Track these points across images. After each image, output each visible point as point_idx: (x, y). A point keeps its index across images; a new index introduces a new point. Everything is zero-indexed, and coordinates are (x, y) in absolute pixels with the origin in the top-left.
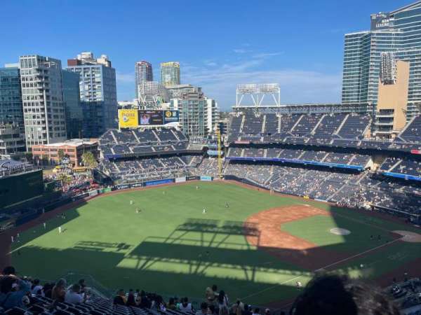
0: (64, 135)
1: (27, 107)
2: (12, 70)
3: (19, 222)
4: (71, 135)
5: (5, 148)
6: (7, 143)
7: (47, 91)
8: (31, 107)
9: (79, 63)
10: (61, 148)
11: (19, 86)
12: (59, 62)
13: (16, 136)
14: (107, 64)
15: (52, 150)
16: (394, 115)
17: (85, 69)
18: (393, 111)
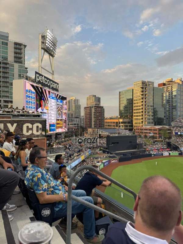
0: (152, 123)
1: (135, 111)
4: (157, 124)
5: (123, 128)
6: (125, 126)
7: (145, 99)
8: (137, 111)
9: (164, 84)
10: (150, 128)
13: (129, 123)
14: (181, 83)
15: (145, 130)
17: (167, 87)
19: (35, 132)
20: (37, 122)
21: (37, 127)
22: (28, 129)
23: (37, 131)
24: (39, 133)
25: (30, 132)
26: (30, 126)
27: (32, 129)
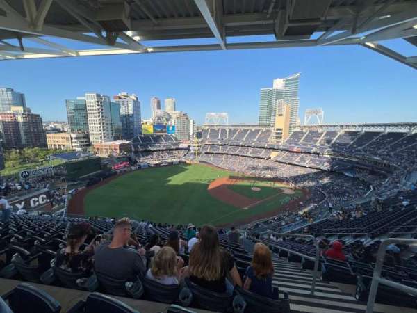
2: (81, 101)
3: (89, 185)
4: (116, 138)
6: (80, 142)
7: (102, 113)
9: (120, 98)
10: (111, 145)
11: (85, 109)
12: (109, 97)
14: (135, 99)
15: (105, 146)
16: (283, 131)
17: (123, 101)
18: (281, 130)
19: (41, 202)
20: (41, 194)
21: (42, 198)
22: (35, 202)
23: (43, 200)
24: (44, 202)
25: (37, 203)
26: (36, 199)
27: (38, 201)
